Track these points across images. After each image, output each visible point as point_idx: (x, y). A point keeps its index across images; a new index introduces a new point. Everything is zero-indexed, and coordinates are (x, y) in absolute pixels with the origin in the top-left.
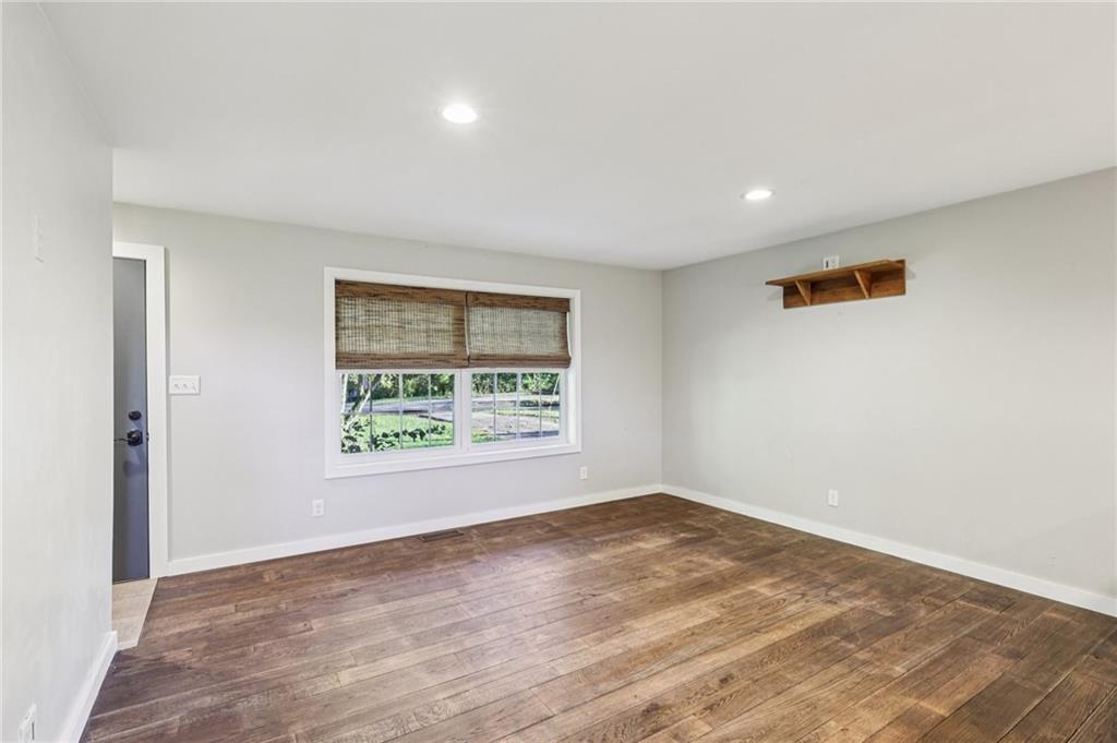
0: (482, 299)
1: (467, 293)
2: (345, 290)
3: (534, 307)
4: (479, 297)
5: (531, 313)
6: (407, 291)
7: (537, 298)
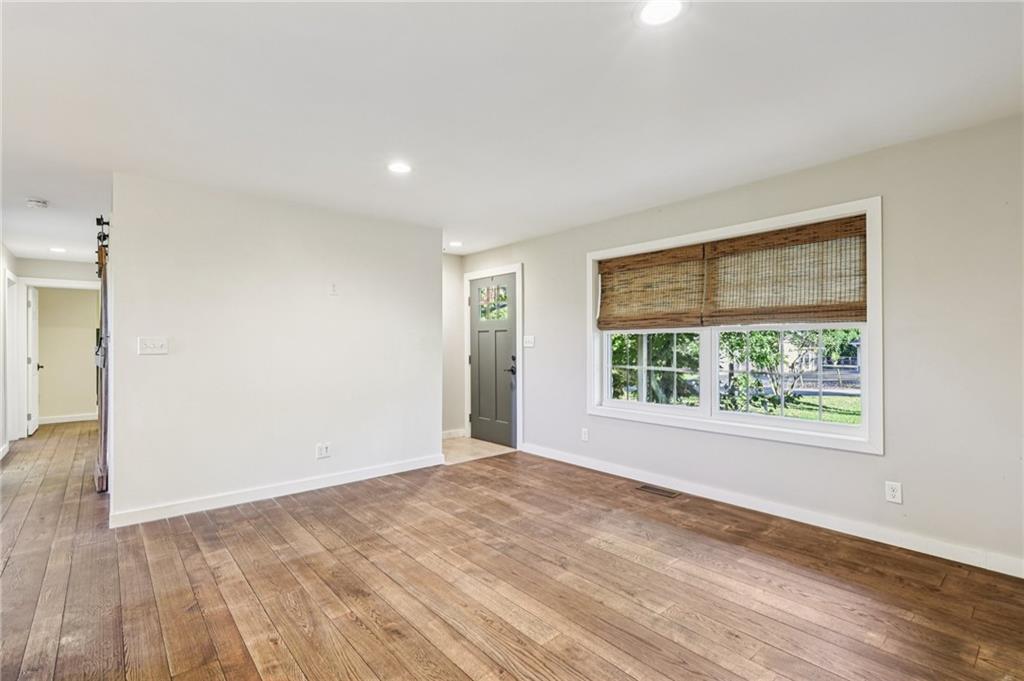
0: (721, 248)
1: (703, 245)
2: (605, 268)
3: (796, 242)
4: (718, 246)
5: (794, 251)
6: (647, 257)
7: (799, 229)
